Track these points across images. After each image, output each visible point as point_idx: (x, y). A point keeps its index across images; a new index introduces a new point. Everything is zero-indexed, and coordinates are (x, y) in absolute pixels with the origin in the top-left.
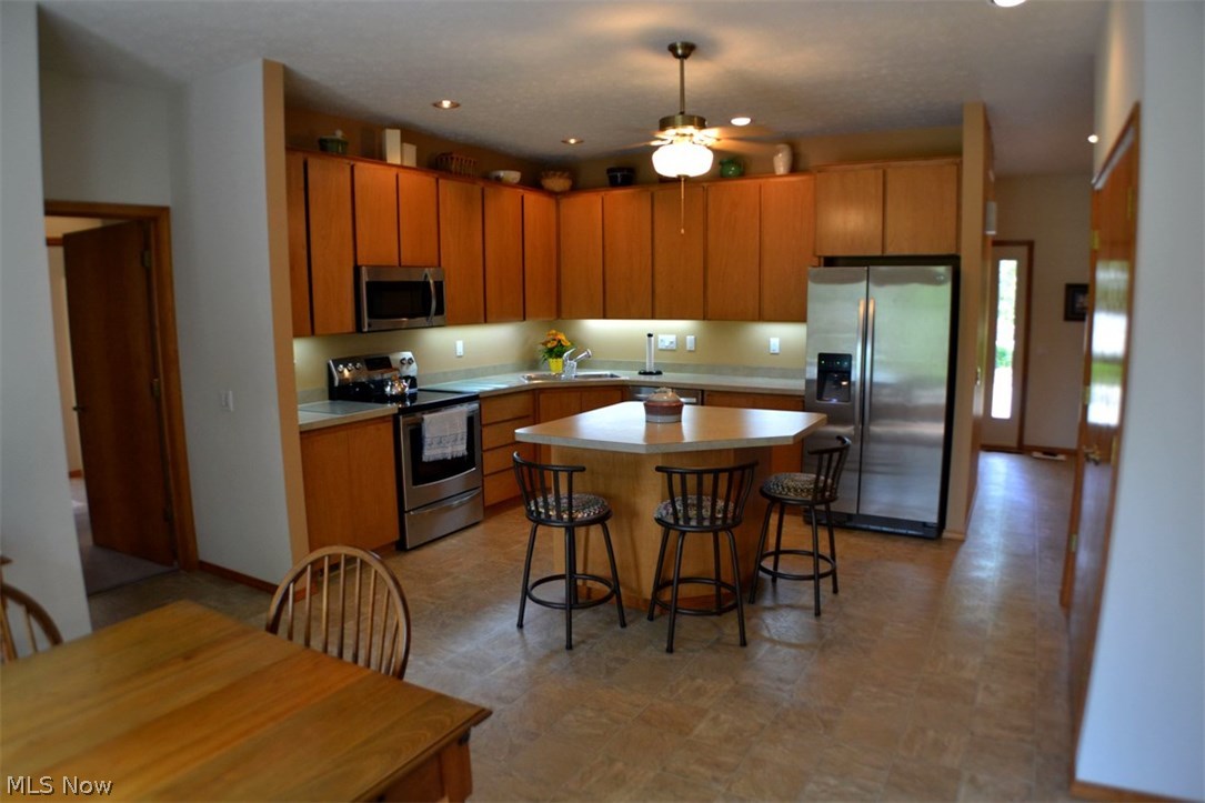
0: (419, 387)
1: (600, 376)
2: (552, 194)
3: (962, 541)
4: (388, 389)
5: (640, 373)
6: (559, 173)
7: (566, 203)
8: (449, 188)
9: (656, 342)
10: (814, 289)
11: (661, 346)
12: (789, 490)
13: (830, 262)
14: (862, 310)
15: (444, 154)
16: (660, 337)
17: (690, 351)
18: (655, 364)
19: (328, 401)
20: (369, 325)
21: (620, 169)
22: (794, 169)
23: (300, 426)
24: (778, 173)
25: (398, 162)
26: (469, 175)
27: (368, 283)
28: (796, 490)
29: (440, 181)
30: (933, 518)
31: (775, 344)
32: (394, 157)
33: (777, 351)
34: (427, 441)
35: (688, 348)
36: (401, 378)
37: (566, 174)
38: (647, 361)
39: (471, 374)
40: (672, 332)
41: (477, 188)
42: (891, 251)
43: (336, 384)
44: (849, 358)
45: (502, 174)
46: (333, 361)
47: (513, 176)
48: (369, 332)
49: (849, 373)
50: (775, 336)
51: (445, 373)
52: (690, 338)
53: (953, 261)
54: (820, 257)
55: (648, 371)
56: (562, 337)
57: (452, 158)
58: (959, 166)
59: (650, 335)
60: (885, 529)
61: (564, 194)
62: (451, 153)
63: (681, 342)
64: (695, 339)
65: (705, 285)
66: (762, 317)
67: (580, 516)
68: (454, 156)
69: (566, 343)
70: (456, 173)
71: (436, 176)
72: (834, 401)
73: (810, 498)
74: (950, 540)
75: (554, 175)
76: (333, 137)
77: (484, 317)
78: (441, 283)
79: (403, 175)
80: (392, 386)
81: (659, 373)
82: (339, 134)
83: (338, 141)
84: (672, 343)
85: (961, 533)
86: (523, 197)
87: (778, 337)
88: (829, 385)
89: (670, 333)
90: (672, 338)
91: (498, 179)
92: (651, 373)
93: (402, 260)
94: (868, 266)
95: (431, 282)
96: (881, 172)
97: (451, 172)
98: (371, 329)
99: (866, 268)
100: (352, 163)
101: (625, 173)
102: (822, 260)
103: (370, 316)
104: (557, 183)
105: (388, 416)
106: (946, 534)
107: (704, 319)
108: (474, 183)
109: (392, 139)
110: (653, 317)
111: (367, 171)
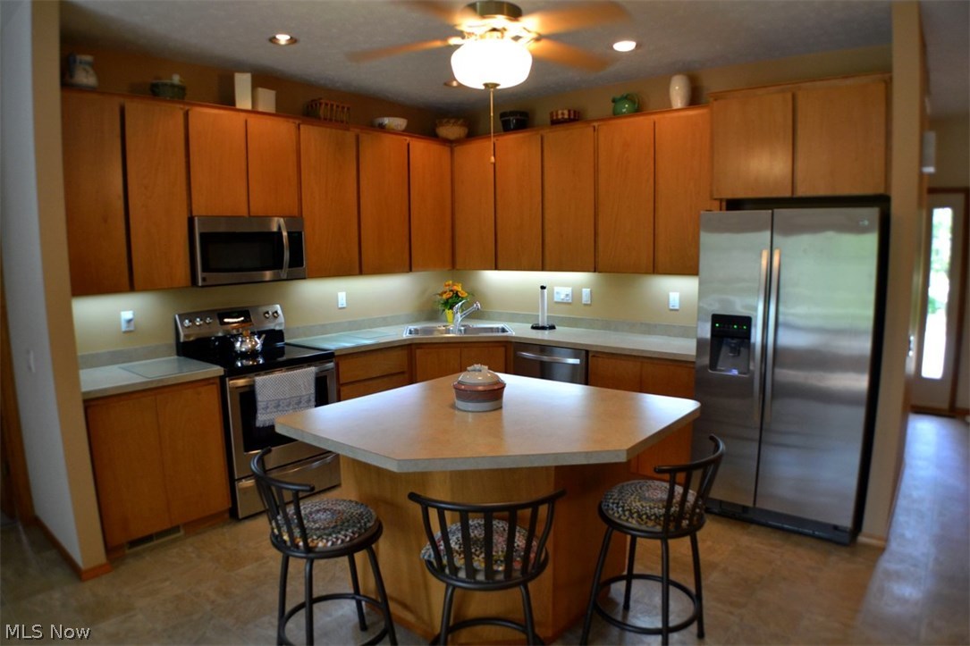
0: (286, 341)
1: (491, 330)
2: (446, 142)
3: (882, 550)
4: (238, 344)
5: (533, 328)
6: (453, 121)
7: (461, 151)
8: (313, 136)
9: (551, 295)
10: (707, 239)
11: (557, 298)
12: (631, 514)
13: (734, 204)
14: (764, 262)
15: (312, 101)
16: (557, 289)
17: (585, 305)
18: (548, 317)
19: (176, 357)
20: (204, 279)
21: (513, 113)
22: (694, 99)
23: (84, 393)
24: (675, 107)
25: (249, 107)
26: (342, 122)
27: (202, 235)
28: (640, 516)
29: (301, 126)
30: (846, 521)
31: (674, 299)
32: (244, 101)
33: (677, 307)
34: (261, 404)
35: (584, 302)
36: (253, 334)
37: (460, 122)
38: (540, 314)
39: (355, 326)
40: (567, 284)
41: (350, 136)
42: (802, 191)
43: (182, 340)
44: (747, 321)
45: (386, 121)
46: (179, 315)
47: (398, 123)
48: (202, 287)
49: (748, 337)
50: (674, 291)
51: (323, 326)
52: (586, 291)
53: (881, 201)
54: (721, 200)
55: (541, 324)
56: (458, 288)
57: (321, 104)
58: (888, 83)
59: (543, 288)
60: (786, 526)
61: (458, 142)
62: (320, 99)
63: (576, 295)
64: (591, 291)
65: (596, 234)
66: (656, 269)
67: (321, 544)
68: (322, 101)
69: (463, 293)
70: (325, 119)
71: (297, 122)
72: (735, 372)
73: (658, 529)
74: (866, 546)
75: (448, 122)
76: (168, 81)
77: (360, 268)
78: (300, 234)
79: (253, 120)
80: (242, 342)
81: (552, 327)
82: (176, 79)
83: (173, 86)
84: (567, 295)
85: (880, 539)
86: (408, 145)
87: (677, 290)
88: (725, 351)
89: (566, 285)
90: (568, 290)
91: (382, 127)
92: (543, 328)
93: (252, 209)
94: (772, 209)
95: (285, 234)
96: (789, 96)
97: (320, 118)
98: (205, 284)
99: (770, 211)
100: (187, 108)
101: (518, 117)
102: (724, 204)
103: (205, 269)
104: (451, 131)
105: (214, 378)
106: (862, 539)
107: (595, 271)
108: (348, 129)
109: (243, 83)
110: (543, 269)
111: (207, 116)
